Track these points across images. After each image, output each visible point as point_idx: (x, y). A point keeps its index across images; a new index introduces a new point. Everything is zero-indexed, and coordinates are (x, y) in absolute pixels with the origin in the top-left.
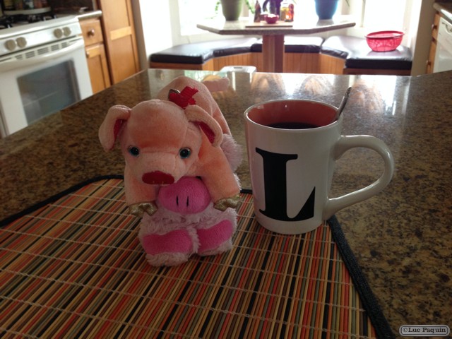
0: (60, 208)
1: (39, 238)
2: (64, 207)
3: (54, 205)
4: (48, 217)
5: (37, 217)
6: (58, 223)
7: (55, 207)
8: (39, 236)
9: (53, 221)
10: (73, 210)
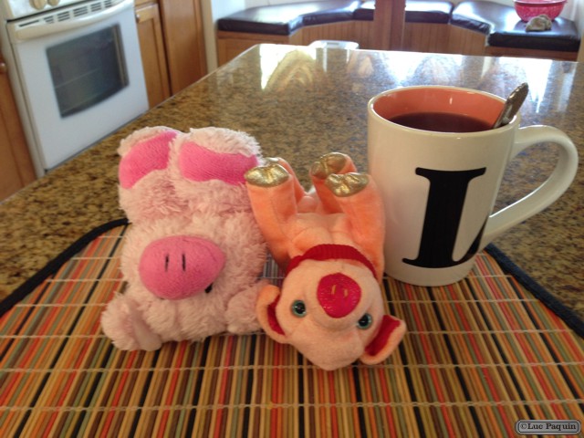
0: (71, 283)
1: (66, 340)
2: (77, 280)
3: (57, 280)
4: (60, 302)
5: (39, 305)
6: (83, 309)
7: (62, 284)
8: (63, 337)
9: (73, 309)
10: (96, 283)
